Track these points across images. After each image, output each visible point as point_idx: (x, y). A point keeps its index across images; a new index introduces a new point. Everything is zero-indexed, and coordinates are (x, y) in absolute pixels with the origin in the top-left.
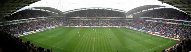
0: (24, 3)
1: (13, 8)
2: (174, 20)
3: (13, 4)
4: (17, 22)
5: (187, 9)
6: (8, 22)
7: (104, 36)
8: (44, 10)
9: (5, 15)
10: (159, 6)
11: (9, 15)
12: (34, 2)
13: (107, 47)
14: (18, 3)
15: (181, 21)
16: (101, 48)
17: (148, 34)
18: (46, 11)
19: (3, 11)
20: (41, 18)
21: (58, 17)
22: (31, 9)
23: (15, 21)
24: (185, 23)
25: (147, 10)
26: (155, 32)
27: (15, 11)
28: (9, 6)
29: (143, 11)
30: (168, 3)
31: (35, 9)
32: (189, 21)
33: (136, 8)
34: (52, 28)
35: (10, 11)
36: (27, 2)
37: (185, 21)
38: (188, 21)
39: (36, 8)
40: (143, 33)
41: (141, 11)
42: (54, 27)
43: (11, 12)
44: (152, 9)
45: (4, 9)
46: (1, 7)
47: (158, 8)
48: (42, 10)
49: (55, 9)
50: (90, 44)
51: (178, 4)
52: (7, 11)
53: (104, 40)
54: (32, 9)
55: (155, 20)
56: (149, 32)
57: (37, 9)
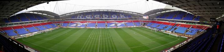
0: (22, 7)
1: (12, 10)
2: (183, 20)
3: (12, 7)
4: (15, 24)
5: (194, 10)
6: (6, 23)
7: (109, 37)
8: (41, 14)
9: (4, 17)
10: (170, 10)
11: (7, 17)
12: (32, 6)
13: (112, 48)
14: (17, 6)
15: (189, 21)
16: (106, 49)
17: (161, 32)
18: (43, 14)
19: (3, 13)
20: (38, 21)
21: (55, 20)
22: (28, 12)
23: (13, 23)
24: (192, 23)
25: (160, 13)
26: (167, 31)
27: (13, 14)
28: (8, 9)
29: (157, 13)
30: (177, 7)
31: (32, 13)
32: (196, 21)
33: (151, 11)
34: (49, 31)
35: (9, 13)
36: (25, 6)
37: (192, 21)
38: (194, 21)
39: (33, 11)
40: (157, 31)
41: (156, 13)
42: (51, 29)
43: (10, 15)
44: (165, 12)
45: (3, 11)
46: (1, 9)
47: (169, 11)
48: (39, 13)
49: (51, 12)
50: (96, 45)
51: (185, 7)
52: (6, 13)
53: (109, 41)
54: (30, 12)
55: (167, 20)
56: (162, 30)
57: (34, 13)
